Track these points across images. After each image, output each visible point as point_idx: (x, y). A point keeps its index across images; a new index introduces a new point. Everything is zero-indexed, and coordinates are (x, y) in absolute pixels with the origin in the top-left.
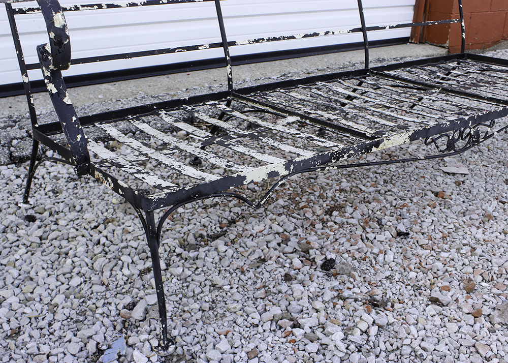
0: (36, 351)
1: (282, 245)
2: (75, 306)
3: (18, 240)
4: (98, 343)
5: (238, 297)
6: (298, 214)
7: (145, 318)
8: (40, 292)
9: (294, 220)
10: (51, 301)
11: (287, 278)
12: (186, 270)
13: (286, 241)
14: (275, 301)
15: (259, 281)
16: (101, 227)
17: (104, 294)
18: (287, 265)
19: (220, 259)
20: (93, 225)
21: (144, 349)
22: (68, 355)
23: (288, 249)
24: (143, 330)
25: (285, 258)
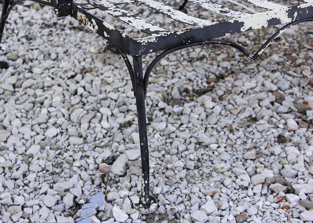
0: (10, 201)
1: (276, 104)
2: (51, 157)
4: (75, 197)
5: (226, 156)
6: (295, 72)
7: (126, 174)
8: (14, 142)
9: (290, 78)
10: (26, 151)
11: (281, 139)
12: (170, 125)
13: (280, 100)
14: (267, 164)
15: (249, 141)
16: (79, 77)
17: (81, 146)
18: (281, 126)
19: (207, 116)
20: (70, 74)
21: (124, 206)
22: (44, 208)
23: (283, 109)
24: (123, 186)
25: (279, 118)
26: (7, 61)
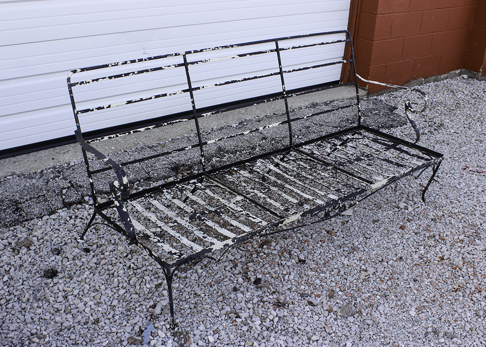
0: (109, 331)
1: (233, 269)
2: (124, 306)
3: (83, 265)
5: (209, 301)
6: (244, 247)
7: (162, 313)
8: (104, 299)
9: (241, 252)
10: (111, 303)
11: (235, 289)
12: (181, 285)
13: (236, 266)
14: (228, 303)
15: (220, 291)
16: (130, 256)
17: (138, 299)
18: (235, 282)
19: (199, 278)
20: (124, 255)
21: (163, 330)
22: (126, 333)
23: (236, 272)
24: (161, 319)
25: (234, 277)
26: (88, 247)
